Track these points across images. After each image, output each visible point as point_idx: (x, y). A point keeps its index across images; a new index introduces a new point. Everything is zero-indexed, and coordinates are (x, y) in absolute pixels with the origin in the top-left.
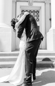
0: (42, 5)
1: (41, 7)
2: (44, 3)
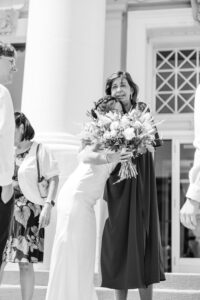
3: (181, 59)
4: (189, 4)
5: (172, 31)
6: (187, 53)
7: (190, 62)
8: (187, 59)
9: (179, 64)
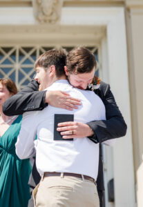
0: (112, 18)
1: (104, 30)
2: (121, 10)
3: (21, 55)
4: (30, 4)
5: (14, 29)
6: (28, 50)
7: (31, 59)
8: (28, 56)
9: (20, 60)
